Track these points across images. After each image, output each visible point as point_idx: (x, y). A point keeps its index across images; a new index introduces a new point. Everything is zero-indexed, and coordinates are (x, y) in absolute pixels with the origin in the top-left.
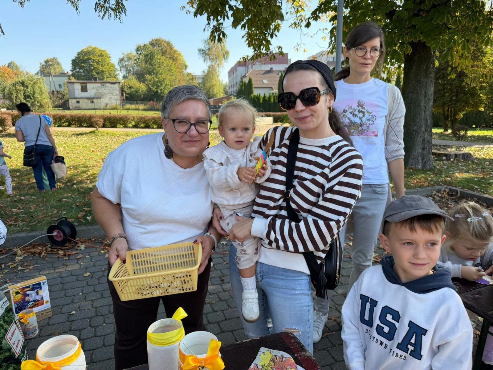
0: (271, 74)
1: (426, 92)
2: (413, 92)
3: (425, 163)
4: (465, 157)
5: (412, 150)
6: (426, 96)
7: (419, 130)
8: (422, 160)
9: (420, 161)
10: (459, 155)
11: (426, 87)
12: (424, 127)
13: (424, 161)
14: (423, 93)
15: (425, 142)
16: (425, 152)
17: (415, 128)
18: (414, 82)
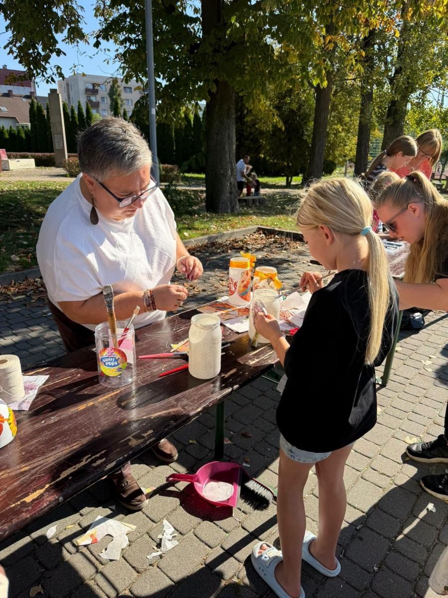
0: (10, 99)
1: (229, 134)
2: (217, 133)
3: (233, 208)
4: (261, 202)
5: (221, 194)
6: (229, 138)
7: (225, 173)
8: (231, 205)
9: (229, 205)
10: (256, 200)
11: (229, 128)
12: (230, 170)
13: (232, 205)
14: (227, 135)
15: (232, 186)
16: (232, 196)
17: (222, 172)
18: (217, 122)
